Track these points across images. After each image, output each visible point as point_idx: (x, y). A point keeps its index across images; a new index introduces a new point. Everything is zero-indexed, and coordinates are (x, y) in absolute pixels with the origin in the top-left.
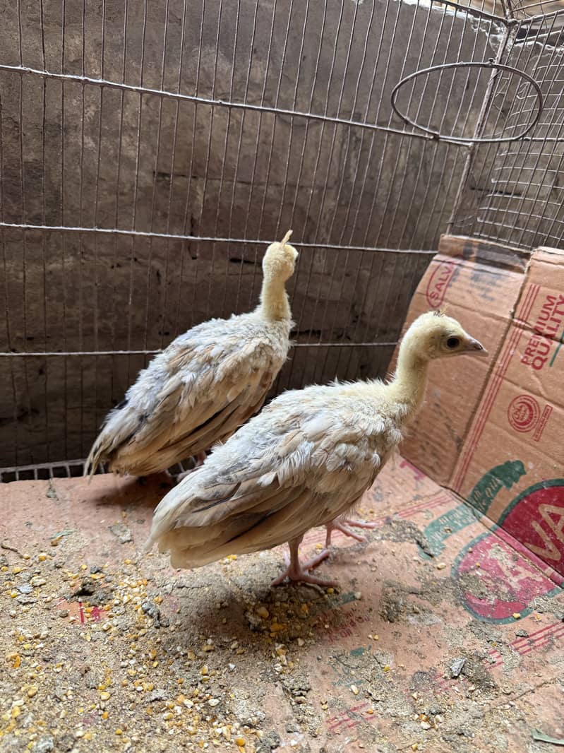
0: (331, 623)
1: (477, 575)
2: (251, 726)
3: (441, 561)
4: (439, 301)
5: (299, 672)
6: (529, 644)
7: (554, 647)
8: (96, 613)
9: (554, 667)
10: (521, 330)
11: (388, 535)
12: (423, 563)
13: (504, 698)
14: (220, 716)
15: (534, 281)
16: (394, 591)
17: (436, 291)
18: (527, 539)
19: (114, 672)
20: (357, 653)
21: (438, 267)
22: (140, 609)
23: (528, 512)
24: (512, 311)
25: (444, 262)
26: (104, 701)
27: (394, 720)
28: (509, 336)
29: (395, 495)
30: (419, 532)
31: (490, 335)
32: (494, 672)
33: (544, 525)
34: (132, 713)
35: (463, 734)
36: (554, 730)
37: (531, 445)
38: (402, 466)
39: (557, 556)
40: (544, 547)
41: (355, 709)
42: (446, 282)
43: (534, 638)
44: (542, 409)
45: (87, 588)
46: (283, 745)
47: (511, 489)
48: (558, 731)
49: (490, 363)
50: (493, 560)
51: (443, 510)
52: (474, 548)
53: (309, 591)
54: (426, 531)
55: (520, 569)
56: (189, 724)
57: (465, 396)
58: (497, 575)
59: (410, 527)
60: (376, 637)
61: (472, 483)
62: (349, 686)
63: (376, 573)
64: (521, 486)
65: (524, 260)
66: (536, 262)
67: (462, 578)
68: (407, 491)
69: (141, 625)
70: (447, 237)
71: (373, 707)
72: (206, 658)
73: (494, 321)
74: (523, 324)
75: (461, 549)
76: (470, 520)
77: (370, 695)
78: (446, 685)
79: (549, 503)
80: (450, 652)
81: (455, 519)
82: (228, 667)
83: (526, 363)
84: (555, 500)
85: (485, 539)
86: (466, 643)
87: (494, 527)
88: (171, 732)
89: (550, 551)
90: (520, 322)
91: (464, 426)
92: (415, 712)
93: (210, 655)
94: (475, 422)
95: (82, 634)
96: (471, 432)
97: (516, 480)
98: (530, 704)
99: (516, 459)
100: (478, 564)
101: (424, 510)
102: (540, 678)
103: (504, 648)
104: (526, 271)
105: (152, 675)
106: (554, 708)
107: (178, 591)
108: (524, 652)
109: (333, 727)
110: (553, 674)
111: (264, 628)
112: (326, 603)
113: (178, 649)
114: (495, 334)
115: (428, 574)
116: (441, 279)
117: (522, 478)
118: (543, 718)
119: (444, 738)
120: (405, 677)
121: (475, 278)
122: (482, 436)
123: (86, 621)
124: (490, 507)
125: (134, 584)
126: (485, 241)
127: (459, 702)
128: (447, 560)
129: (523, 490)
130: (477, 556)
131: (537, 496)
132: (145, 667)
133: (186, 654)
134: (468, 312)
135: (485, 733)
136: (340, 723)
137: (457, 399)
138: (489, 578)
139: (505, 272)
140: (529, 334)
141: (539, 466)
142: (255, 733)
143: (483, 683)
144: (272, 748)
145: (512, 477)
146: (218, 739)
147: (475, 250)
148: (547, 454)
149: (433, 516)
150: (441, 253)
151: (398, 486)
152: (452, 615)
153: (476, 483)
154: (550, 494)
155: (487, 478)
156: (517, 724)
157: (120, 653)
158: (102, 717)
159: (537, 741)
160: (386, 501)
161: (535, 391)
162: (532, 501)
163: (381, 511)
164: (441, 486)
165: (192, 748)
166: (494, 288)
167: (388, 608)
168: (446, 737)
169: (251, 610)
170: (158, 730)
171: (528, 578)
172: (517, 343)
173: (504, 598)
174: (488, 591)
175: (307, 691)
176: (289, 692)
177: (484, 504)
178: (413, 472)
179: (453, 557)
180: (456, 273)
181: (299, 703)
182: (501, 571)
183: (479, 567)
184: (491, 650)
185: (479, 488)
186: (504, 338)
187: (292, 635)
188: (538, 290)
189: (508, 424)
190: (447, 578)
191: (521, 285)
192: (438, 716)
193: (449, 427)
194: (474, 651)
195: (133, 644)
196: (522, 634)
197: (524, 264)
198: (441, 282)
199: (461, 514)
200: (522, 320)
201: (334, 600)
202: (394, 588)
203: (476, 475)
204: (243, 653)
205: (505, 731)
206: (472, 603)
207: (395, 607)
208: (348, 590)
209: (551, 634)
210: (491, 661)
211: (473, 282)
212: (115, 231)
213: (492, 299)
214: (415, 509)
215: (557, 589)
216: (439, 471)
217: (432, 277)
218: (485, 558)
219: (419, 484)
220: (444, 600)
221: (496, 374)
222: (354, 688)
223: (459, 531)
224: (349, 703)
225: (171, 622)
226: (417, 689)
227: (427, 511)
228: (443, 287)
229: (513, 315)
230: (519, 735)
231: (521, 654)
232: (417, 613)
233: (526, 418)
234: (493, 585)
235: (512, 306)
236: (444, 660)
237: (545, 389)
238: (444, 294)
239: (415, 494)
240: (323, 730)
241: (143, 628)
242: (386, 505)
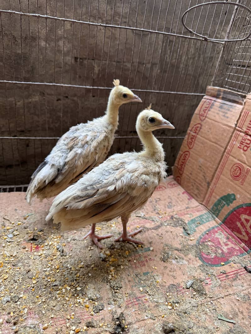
0: (137, 260)
1: (208, 244)
2: (93, 300)
3: (193, 237)
4: (204, 118)
5: (119, 280)
6: (226, 277)
7: (237, 279)
8: (37, 248)
9: (236, 288)
10: (239, 133)
11: (171, 224)
12: (184, 237)
13: (209, 299)
14: (80, 295)
15: (246, 109)
16: (168, 248)
17: (203, 113)
18: (234, 230)
19: (40, 273)
20: (146, 274)
21: (205, 102)
22: (55, 248)
23: (236, 218)
24: (236, 123)
25: (208, 99)
26: (34, 284)
27: (156, 303)
28: (234, 135)
29: (177, 206)
30: (185, 223)
31: (225, 134)
32: (206, 288)
33: (242, 224)
34: (44, 290)
35: (186, 313)
36: (229, 315)
37: (239, 186)
38: (183, 193)
39: (246, 238)
40: (241, 234)
41: (140, 297)
42: (208, 109)
43: (229, 274)
44: (246, 170)
45: (35, 237)
46: (105, 309)
47: (229, 207)
48: (231, 316)
49: (224, 148)
50: (217, 238)
51: (198, 214)
52: (209, 232)
53: (130, 245)
54: (188, 223)
55: (229, 243)
56: (67, 297)
57: (212, 163)
58: (218, 245)
59: (181, 221)
60: (156, 268)
61: (212, 203)
62: (139, 288)
63: (161, 240)
64: (234, 205)
65: (244, 99)
66: (248, 100)
67: (201, 245)
68: (183, 205)
69: (55, 254)
70: (210, 87)
71: (148, 297)
72: (79, 270)
73: (228, 128)
74: (240, 129)
75: (203, 232)
76: (210, 219)
77: (148, 292)
78: (183, 291)
79: (245, 214)
80: (188, 277)
81: (203, 218)
82: (88, 275)
83: (240, 148)
84: (248, 213)
85: (215, 228)
86: (196, 274)
87: (220, 223)
88: (59, 299)
89: (244, 236)
90: (239, 129)
91: (211, 176)
92: (167, 301)
93: (81, 269)
94: (216, 175)
95: (30, 256)
96: (214, 179)
97: (232, 202)
98: (220, 303)
99: (232, 193)
100: (210, 239)
101: (189, 213)
102: (228, 292)
103: (213, 278)
104: (243, 104)
105: (56, 275)
106: (231, 306)
107: (73, 241)
108: (223, 280)
109: (128, 304)
110: (234, 291)
111: (107, 260)
112: (137, 251)
113: (68, 266)
114: (228, 134)
115: (185, 242)
116: (206, 107)
117: (234, 202)
118: (225, 310)
119: (177, 314)
120: (165, 286)
121: (221, 107)
122: (219, 182)
123: (32, 251)
124: (219, 214)
125: (55, 237)
126: (227, 90)
127: (187, 299)
128: (196, 236)
129: (234, 207)
130: (210, 236)
131: (240, 210)
132: (53, 271)
133: (71, 268)
134: (216, 123)
135: (197, 313)
136: (132, 303)
137: (209, 164)
138: (213, 246)
139: (235, 104)
140: (243, 134)
141: (242, 196)
142: (94, 303)
143: (200, 292)
144: (100, 310)
145: (230, 201)
146: (78, 304)
147: (222, 93)
148: (246, 191)
149: (193, 216)
150: (207, 95)
151: (179, 202)
152: (193, 261)
153: (214, 203)
154: (246, 210)
155: (219, 201)
156: (212, 311)
157: (44, 265)
158: (32, 290)
159: (219, 319)
160: (172, 209)
161: (243, 162)
162: (238, 213)
163: (169, 213)
164: (200, 203)
165: (66, 306)
166: (229, 112)
167: (164, 256)
168: (178, 313)
169: (103, 252)
170: (54, 298)
171: (232, 247)
172: (237, 138)
173: (218, 255)
174: (212, 252)
175: (120, 288)
176: (112, 288)
177: (217, 212)
178: (187, 196)
179: (199, 235)
180: (213, 105)
181: (116, 292)
182: (220, 244)
183: (210, 241)
184: (207, 278)
185: (216, 205)
186: (231, 136)
187: (119, 264)
188: (248, 113)
189: (230, 176)
190: (194, 244)
191: (241, 111)
192: (176, 304)
193: (204, 177)
194: (199, 278)
195: (50, 262)
196: (224, 272)
197: (243, 101)
198: (206, 109)
199: (206, 216)
200: (240, 128)
201: (140, 250)
202: (169, 247)
203: (215, 199)
204: (96, 270)
205: (206, 314)
206: (203, 256)
207: (167, 256)
208: (147, 246)
209: (237, 273)
210: (206, 283)
211: (220, 109)
213: (228, 117)
214: (186, 213)
215: (245, 253)
216: (199, 197)
217: (202, 106)
218: (214, 237)
219: (189, 202)
220: (190, 254)
221: (227, 153)
222: (141, 289)
223: (204, 225)
224: (137, 295)
225: (68, 254)
226: (170, 291)
227: (191, 214)
228: (207, 111)
229: (236, 125)
230: (212, 316)
231: (221, 281)
232: (177, 259)
233: (238, 174)
234: (215, 249)
235: (236, 121)
236: (184, 280)
237: (248, 161)
238: (207, 115)
239: (187, 206)
240: (124, 305)
241: (55, 256)
242: (173, 210)
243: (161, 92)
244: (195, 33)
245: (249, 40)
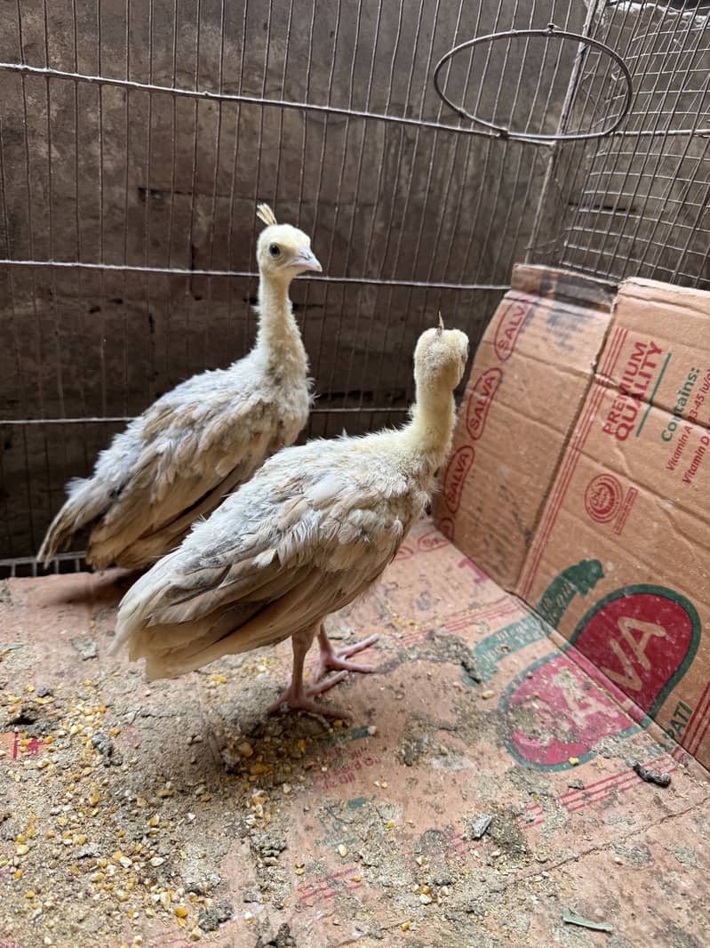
0: (330, 766)
1: (533, 707)
2: (198, 893)
3: (490, 688)
4: (508, 352)
5: (276, 826)
6: (583, 798)
7: (616, 803)
8: (33, 747)
9: (612, 828)
10: (604, 389)
11: (427, 653)
12: (464, 690)
13: (536, 867)
14: (161, 879)
15: (621, 324)
16: (420, 726)
17: (506, 338)
18: (604, 663)
19: (40, 820)
20: (355, 804)
21: (510, 307)
22: (89, 743)
23: (605, 627)
24: (594, 363)
25: (516, 300)
26: (19, 856)
27: (386, 890)
28: (589, 396)
29: (446, 602)
30: (467, 649)
31: (566, 396)
32: (529, 834)
33: (624, 645)
34: (53, 871)
35: (473, 912)
36: (593, 910)
37: (610, 539)
38: (461, 565)
39: (637, 685)
40: (623, 673)
41: (338, 875)
42: (518, 327)
43: (591, 790)
44: (626, 492)
45: (27, 715)
46: (235, 917)
47: (587, 597)
48: (599, 912)
49: (566, 432)
50: (557, 689)
51: (504, 622)
52: (535, 673)
53: (310, 723)
54: (477, 649)
55: (591, 701)
56: (121, 887)
57: (536, 476)
58: (559, 706)
59: (456, 644)
60: (385, 785)
61: (541, 588)
62: (336, 846)
63: (401, 703)
64: (598, 592)
65: (612, 295)
66: (624, 298)
67: (512, 711)
68: (461, 597)
69: (87, 763)
70: (520, 267)
71: (361, 873)
72: (160, 806)
73: (573, 377)
74: (607, 380)
75: (517, 673)
76: (536, 635)
77: (361, 858)
78: (464, 847)
79: (630, 616)
80: (477, 807)
81: (516, 634)
82: (186, 817)
83: (608, 432)
84: (637, 611)
85: (552, 661)
86: (500, 795)
87: (565, 645)
88: (96, 897)
89: (630, 678)
90: (603, 378)
91: (534, 514)
92: (416, 881)
93: (166, 802)
94: (546, 510)
95: (11, 773)
96: (543, 522)
97: (592, 585)
98: (570, 876)
99: (593, 557)
100: (536, 693)
101: (479, 621)
102: (590, 843)
103: (549, 803)
104: (612, 310)
105: (88, 825)
106: (599, 881)
107: (141, 720)
108: (574, 809)
109: (304, 897)
110: (607, 838)
111: (242, 769)
112: (329, 739)
113: (127, 793)
114: (573, 395)
115: (469, 705)
116: (512, 323)
117: (600, 582)
118: (583, 895)
119: (446, 917)
120: (412, 836)
121: (553, 321)
122: (554, 528)
123: (19, 756)
124: (562, 619)
125: (88, 711)
126: (566, 272)
127: (476, 870)
128: (497, 686)
129: (600, 597)
130: (538, 683)
131: (615, 606)
132: (80, 814)
133: (135, 800)
134: (541, 366)
135: (502, 911)
136: (316, 892)
137: (525, 479)
138: (547, 712)
139: (589, 312)
140: (613, 393)
141: (621, 566)
142: (203, 902)
143: (512, 847)
144: (220, 921)
145: (588, 581)
146: (154, 907)
147: (554, 283)
148: (629, 551)
149: (489, 629)
150: (514, 288)
151: (451, 591)
152: (489, 758)
153: (546, 588)
154: (632, 604)
155: (558, 582)
156: (547, 902)
157: (53, 797)
158: (13, 876)
159: (567, 923)
160: (432, 610)
161: (618, 469)
162: (610, 613)
163: (424, 623)
164: (507, 591)
165: (118, 918)
166: (574, 334)
167: (407, 747)
168: (450, 915)
169: (231, 747)
170: (80, 895)
171: (599, 713)
172: (599, 405)
173: (562, 738)
174: (542, 728)
175: (281, 851)
176: (257, 851)
177: (555, 615)
178: (473, 573)
179: (505, 683)
180: (531, 315)
181: (268, 865)
182: (564, 704)
183: (537, 697)
184: (531, 805)
185: (550, 594)
186: (584, 400)
187: (278, 779)
188: (626, 335)
189: (584, 511)
190: (493, 710)
191: (605, 330)
192: (445, 888)
193: (516, 515)
194: (508, 806)
195: (72, 785)
196: (577, 785)
197: (611, 300)
198: (513, 327)
199: (526, 627)
200: (605, 375)
201: (340, 736)
202: (421, 722)
203: (546, 577)
204: (209, 800)
205: (529, 910)
206: (519, 744)
207: (417, 747)
208: (361, 724)
209: (615, 786)
210: (528, 819)
211: (549, 326)
212: (77, 264)
213: (571, 348)
214: (469, 620)
215: (636, 727)
216: (504, 573)
217: (502, 320)
218: (548, 685)
219: (479, 588)
220: (483, 739)
221: (573, 447)
222: (342, 849)
223: (521, 651)
224: (331, 867)
225: (125, 759)
226: (425, 851)
227: (484, 623)
228: (515, 333)
229: (595, 368)
230: (546, 916)
231: (569, 811)
232: (444, 755)
233: (606, 504)
234: (551, 720)
235: (594, 357)
236: (467, 816)
237: (631, 468)
238: (514, 343)
239: (471, 601)
240: (292, 901)
241: (88, 766)
242: (432, 615)
243: (388, 282)
244: (473, 117)
245: (619, 135)
